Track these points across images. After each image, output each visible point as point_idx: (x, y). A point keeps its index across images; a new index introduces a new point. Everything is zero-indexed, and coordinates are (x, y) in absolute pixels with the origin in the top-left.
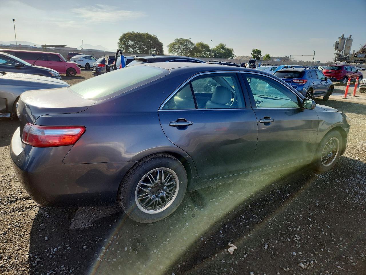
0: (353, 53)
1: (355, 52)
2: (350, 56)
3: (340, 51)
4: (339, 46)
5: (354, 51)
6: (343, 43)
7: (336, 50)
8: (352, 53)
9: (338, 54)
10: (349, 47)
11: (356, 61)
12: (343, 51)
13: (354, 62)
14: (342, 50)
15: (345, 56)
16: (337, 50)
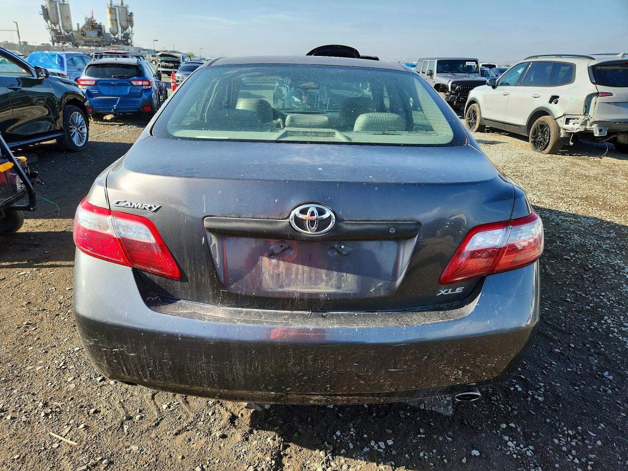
0: (78, 29)
1: (81, 26)
2: (75, 34)
3: (55, 24)
4: (50, 15)
5: (78, 24)
6: (54, 9)
7: (47, 21)
8: (76, 29)
9: (53, 30)
10: (68, 18)
11: (87, 44)
12: (61, 25)
13: (84, 44)
14: (58, 23)
15: (66, 34)
16: (49, 22)
